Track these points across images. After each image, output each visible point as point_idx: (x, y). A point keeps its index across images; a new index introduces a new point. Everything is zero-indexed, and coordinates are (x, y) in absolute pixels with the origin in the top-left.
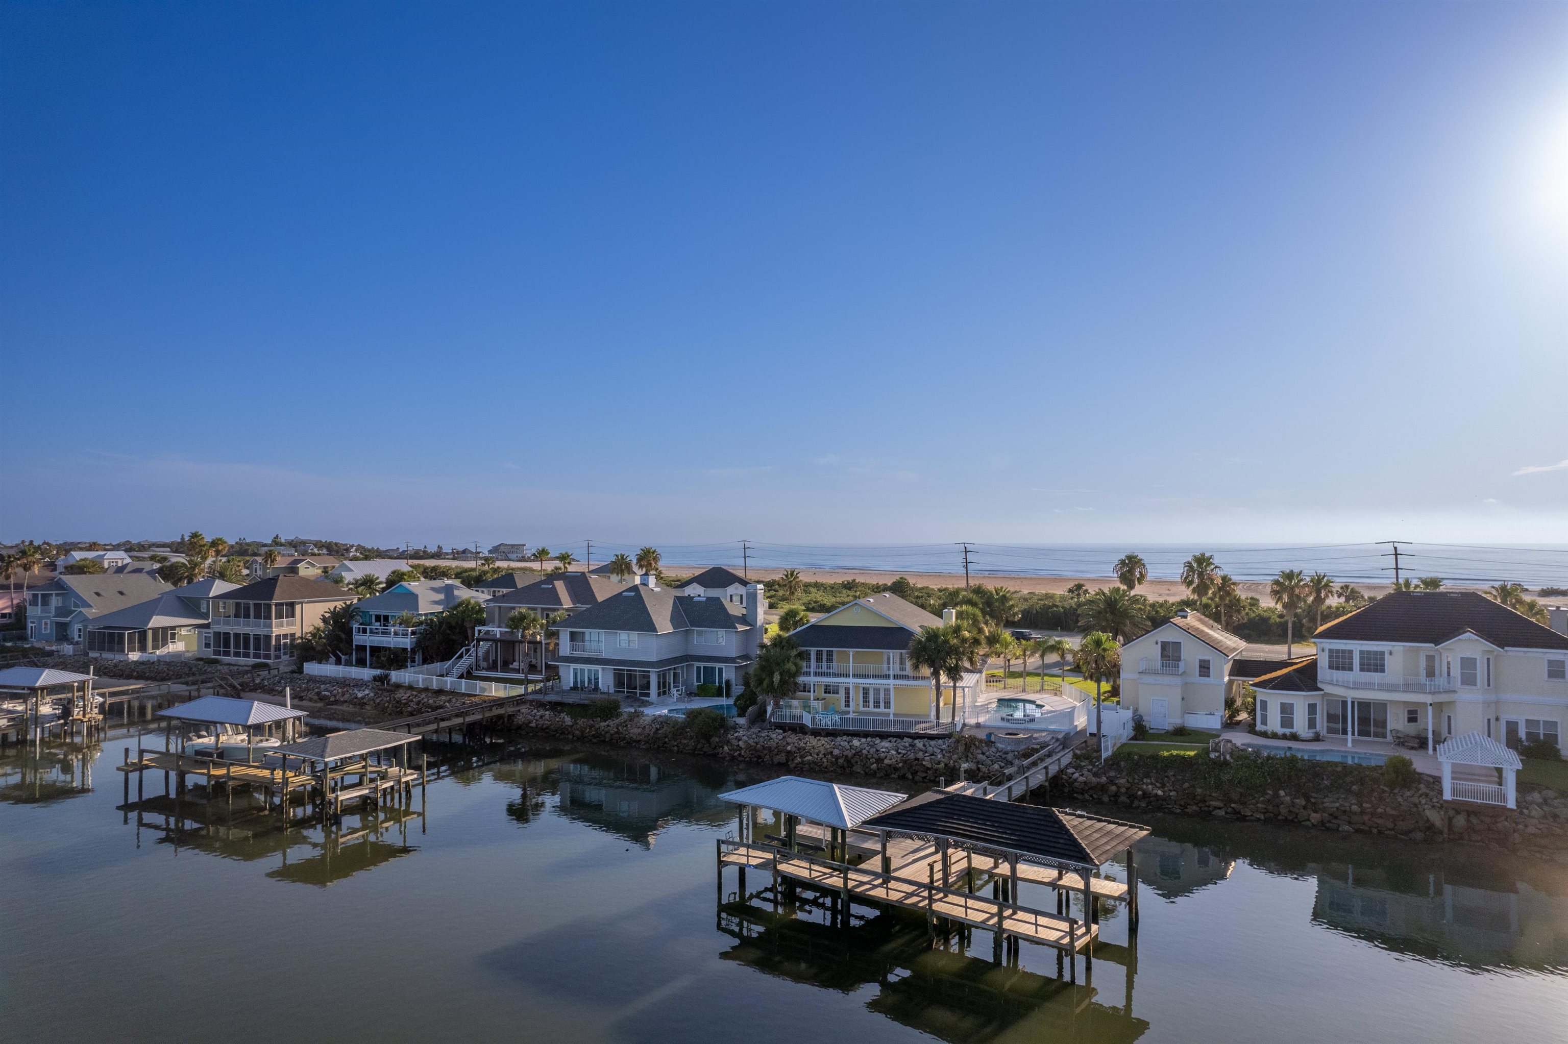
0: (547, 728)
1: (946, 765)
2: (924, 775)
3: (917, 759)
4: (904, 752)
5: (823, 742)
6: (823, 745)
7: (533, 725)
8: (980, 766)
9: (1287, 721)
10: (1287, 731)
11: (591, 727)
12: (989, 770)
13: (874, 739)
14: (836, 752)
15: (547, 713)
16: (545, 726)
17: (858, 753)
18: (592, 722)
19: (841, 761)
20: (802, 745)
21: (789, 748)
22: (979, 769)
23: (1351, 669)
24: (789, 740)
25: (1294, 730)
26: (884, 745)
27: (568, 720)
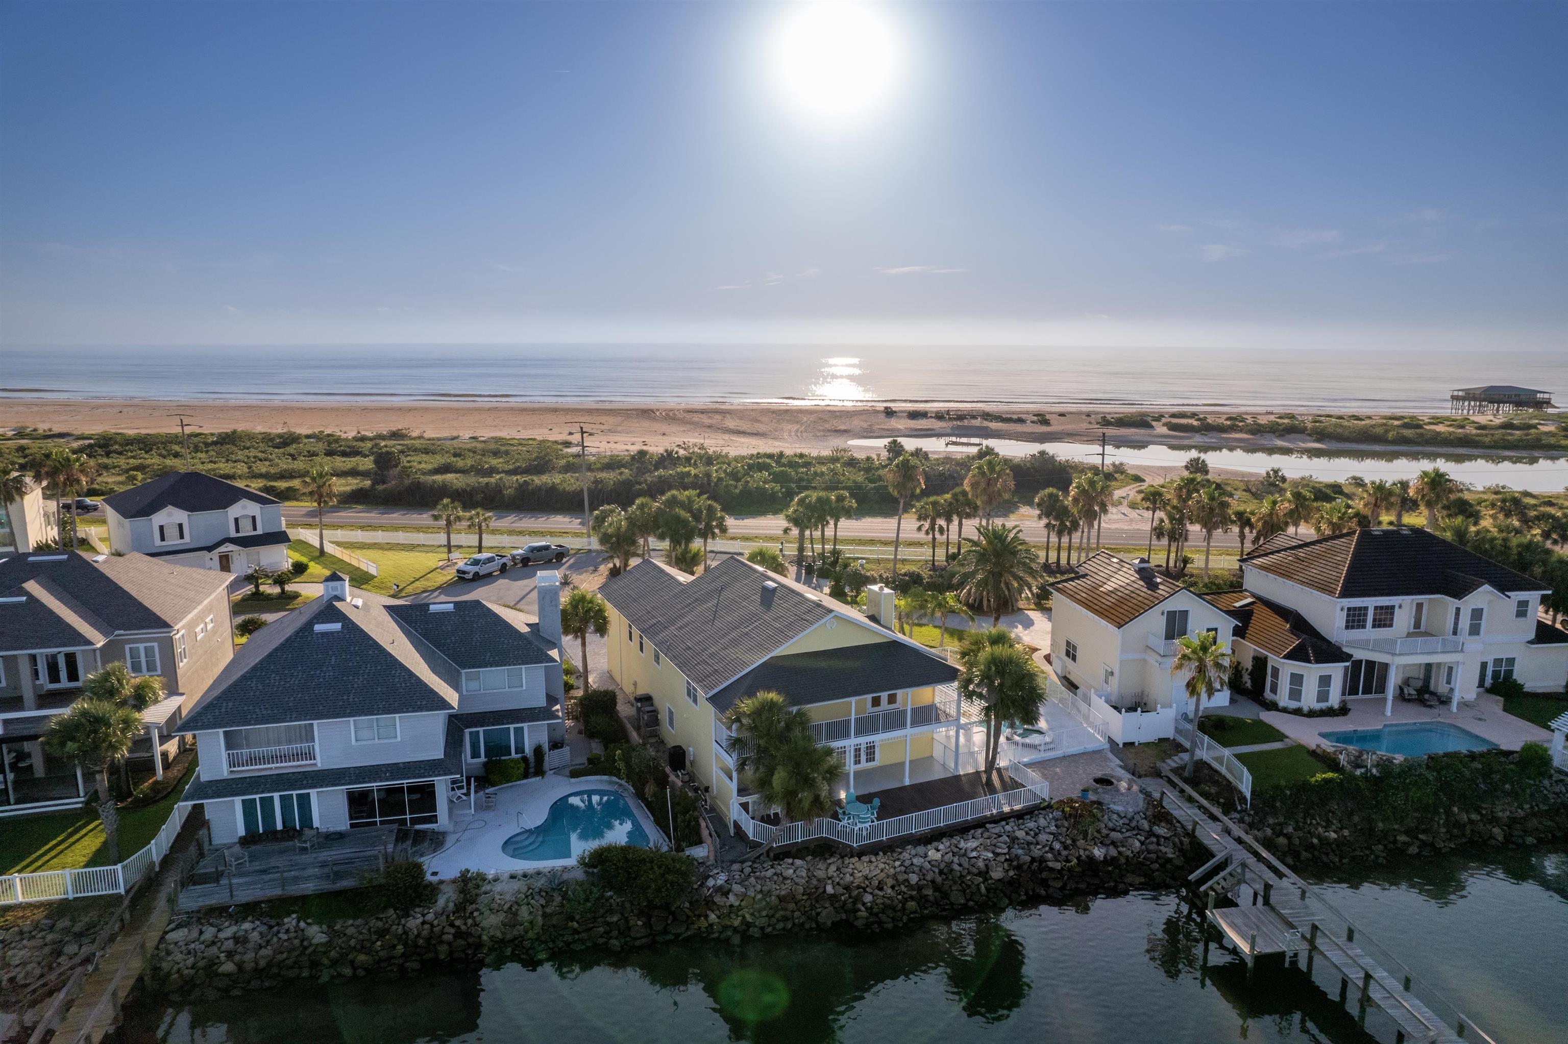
0: (270, 964)
1: (1079, 858)
2: (1059, 884)
3: (1033, 860)
4: (1006, 851)
5: (881, 866)
6: (882, 871)
7: (228, 967)
8: (1121, 849)
9: (1323, 696)
10: (1323, 705)
11: (382, 933)
12: (1132, 852)
13: (954, 841)
14: (914, 879)
15: (247, 926)
16: (262, 963)
17: (945, 871)
18: (380, 924)
19: (929, 892)
20: (848, 878)
21: (830, 889)
22: (1120, 853)
23: (1364, 627)
24: (821, 874)
25: (1329, 704)
26: (969, 844)
27: (316, 934)
